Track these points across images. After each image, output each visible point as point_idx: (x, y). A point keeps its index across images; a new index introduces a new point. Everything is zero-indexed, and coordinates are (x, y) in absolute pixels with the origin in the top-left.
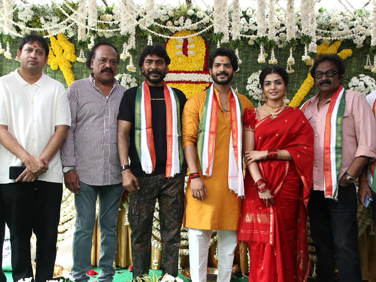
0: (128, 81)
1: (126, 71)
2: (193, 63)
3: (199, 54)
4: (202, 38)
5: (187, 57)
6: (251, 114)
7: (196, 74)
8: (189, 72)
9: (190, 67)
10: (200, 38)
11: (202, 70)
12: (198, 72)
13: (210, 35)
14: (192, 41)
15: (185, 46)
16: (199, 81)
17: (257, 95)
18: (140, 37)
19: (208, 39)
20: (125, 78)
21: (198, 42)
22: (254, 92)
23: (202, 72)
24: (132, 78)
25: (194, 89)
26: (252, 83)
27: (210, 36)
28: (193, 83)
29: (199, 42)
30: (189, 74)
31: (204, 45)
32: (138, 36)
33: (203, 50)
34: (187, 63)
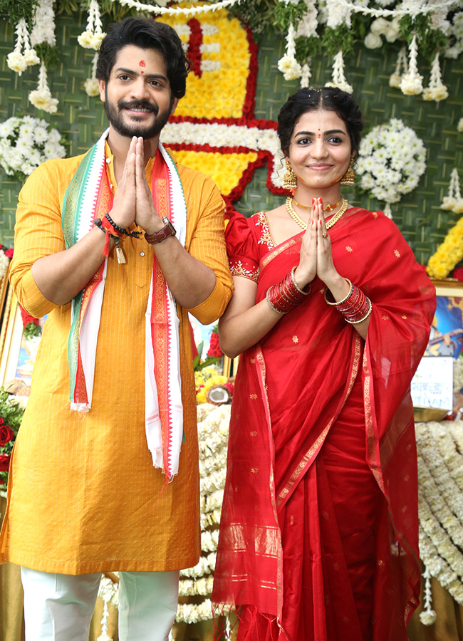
0: (39, 140)
1: (31, 111)
2: (215, 94)
3: (229, 72)
4: (241, 24)
5: (200, 77)
6: (247, 227)
7: (224, 127)
8: (204, 121)
9: (207, 105)
10: (234, 26)
11: (239, 115)
12: (229, 121)
13: (262, 16)
14: (213, 33)
15: (195, 48)
16: (231, 145)
17: (383, 187)
18: (70, 16)
19: (257, 27)
20: (30, 130)
21: (230, 38)
22: (375, 178)
23: (239, 121)
24: (48, 130)
25: (217, 167)
26: (372, 155)
27: (262, 21)
28: (214, 150)
29: (233, 36)
30: (202, 126)
31: (247, 45)
32: (64, 11)
33: (241, 60)
34: (200, 97)
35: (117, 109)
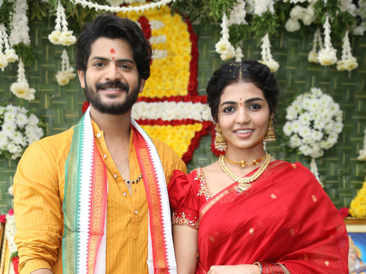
0: (21, 124)
1: (14, 100)
2: (164, 78)
3: (175, 58)
4: (183, 18)
7: (173, 103)
8: (157, 100)
9: (159, 87)
11: (185, 93)
12: (178, 99)
13: (199, 11)
14: (159, 27)
16: (180, 119)
18: (41, 21)
19: (196, 20)
20: (13, 116)
21: (174, 31)
22: (302, 138)
23: (185, 98)
24: (28, 115)
25: (169, 137)
26: (297, 119)
27: (200, 15)
28: (166, 123)
29: (176, 28)
30: (155, 104)
31: (188, 35)
32: (36, 17)
33: (184, 48)
35: (95, 90)
